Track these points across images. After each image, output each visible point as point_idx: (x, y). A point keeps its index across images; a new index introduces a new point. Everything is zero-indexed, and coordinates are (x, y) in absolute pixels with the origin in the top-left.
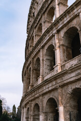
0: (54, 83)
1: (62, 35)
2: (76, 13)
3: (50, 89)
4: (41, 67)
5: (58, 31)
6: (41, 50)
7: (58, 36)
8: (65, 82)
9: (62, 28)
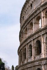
0: (31, 64)
1: (35, 42)
2: (40, 35)
3: (30, 66)
4: (27, 54)
5: (34, 40)
6: (27, 45)
7: (34, 42)
8: (35, 65)
9: (35, 39)
